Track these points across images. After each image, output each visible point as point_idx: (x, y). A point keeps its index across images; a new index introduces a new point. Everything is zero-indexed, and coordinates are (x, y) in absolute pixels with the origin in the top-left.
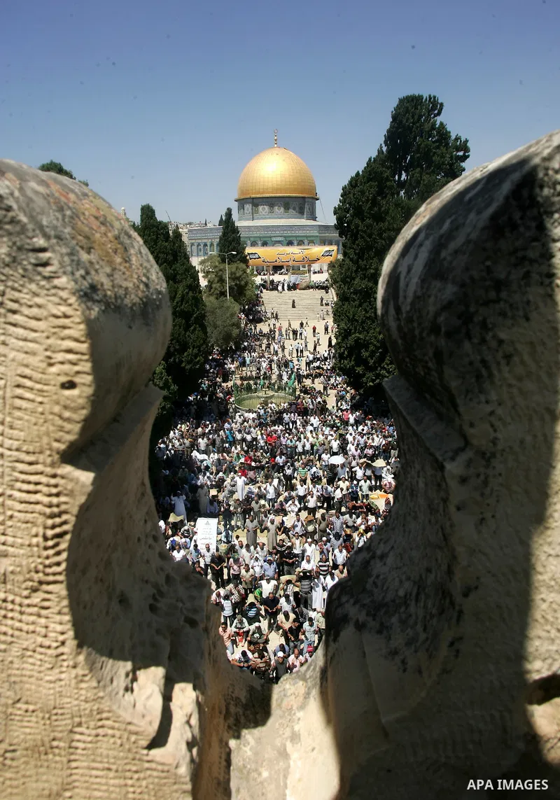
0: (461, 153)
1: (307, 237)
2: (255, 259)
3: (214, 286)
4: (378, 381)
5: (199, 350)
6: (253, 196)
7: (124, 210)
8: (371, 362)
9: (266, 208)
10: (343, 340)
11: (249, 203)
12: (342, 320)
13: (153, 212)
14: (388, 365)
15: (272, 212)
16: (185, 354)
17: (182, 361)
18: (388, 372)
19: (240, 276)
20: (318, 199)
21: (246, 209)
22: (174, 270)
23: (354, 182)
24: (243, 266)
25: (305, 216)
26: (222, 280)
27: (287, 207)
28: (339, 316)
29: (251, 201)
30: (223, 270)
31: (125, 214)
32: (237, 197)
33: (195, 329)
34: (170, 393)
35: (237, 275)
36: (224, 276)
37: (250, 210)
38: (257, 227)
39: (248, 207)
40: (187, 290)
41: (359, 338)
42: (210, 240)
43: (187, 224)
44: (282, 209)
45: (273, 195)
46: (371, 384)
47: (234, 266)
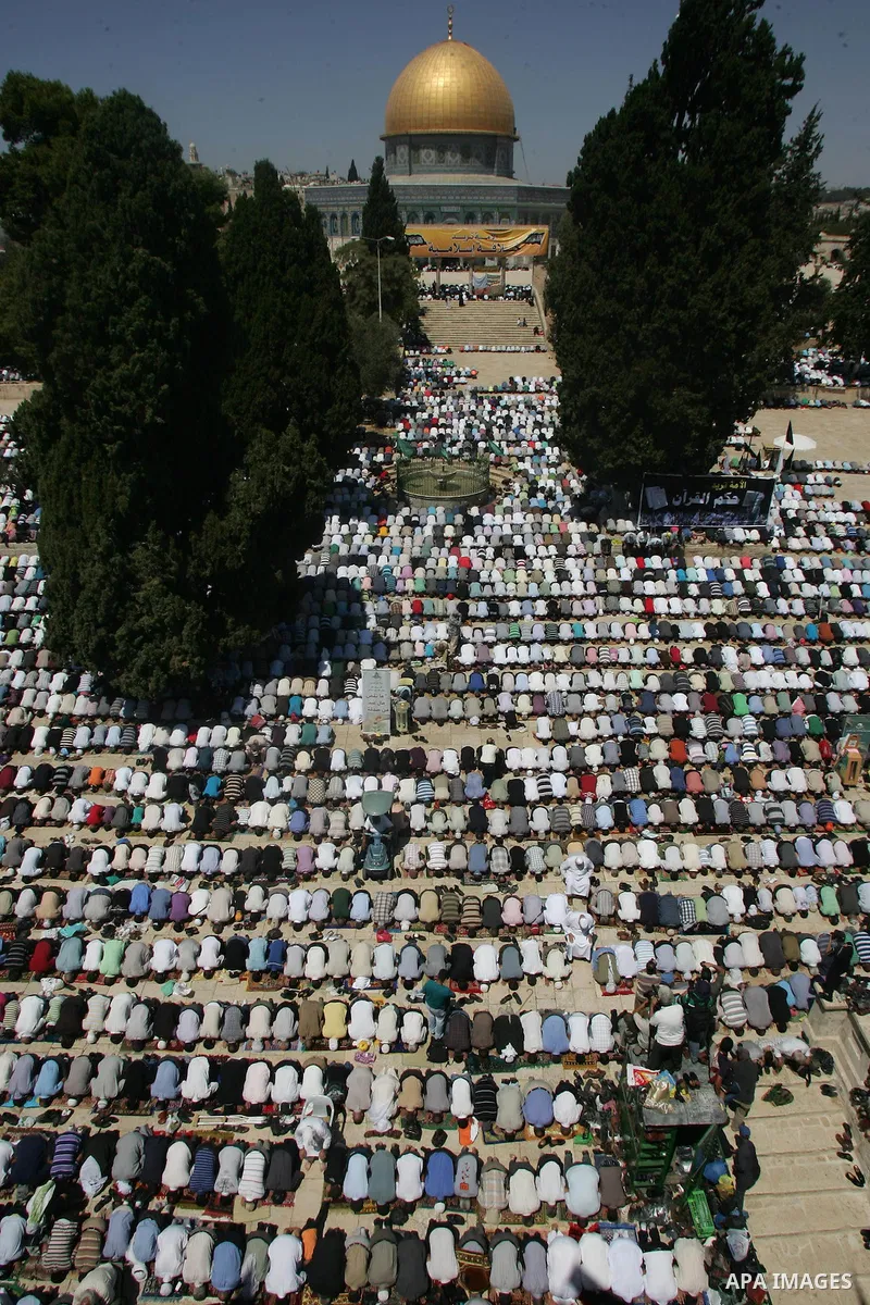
0: (788, 82)
1: (498, 207)
2: (417, 245)
3: (359, 293)
4: (620, 461)
5: (350, 405)
6: (413, 131)
7: (195, 148)
8: (613, 432)
9: (433, 153)
10: (570, 396)
11: (405, 143)
12: (572, 363)
13: (274, 172)
14: (638, 438)
15: (441, 160)
16: (329, 412)
17: (324, 423)
18: (637, 448)
19: (400, 278)
20: (517, 140)
21: (398, 154)
22: (310, 275)
23: (606, 127)
24: (402, 259)
25: (495, 170)
26: (371, 284)
27: (466, 155)
28: (566, 357)
29: (407, 139)
30: (373, 267)
31: (196, 156)
32: (384, 132)
33: (343, 372)
34: (325, 483)
35: (396, 275)
36: (374, 277)
37: (406, 158)
38: (416, 187)
39: (403, 150)
40: (330, 310)
41: (596, 394)
42: (341, 209)
43: (296, 175)
44: (458, 157)
45: (444, 131)
46: (610, 465)
47: (391, 259)
